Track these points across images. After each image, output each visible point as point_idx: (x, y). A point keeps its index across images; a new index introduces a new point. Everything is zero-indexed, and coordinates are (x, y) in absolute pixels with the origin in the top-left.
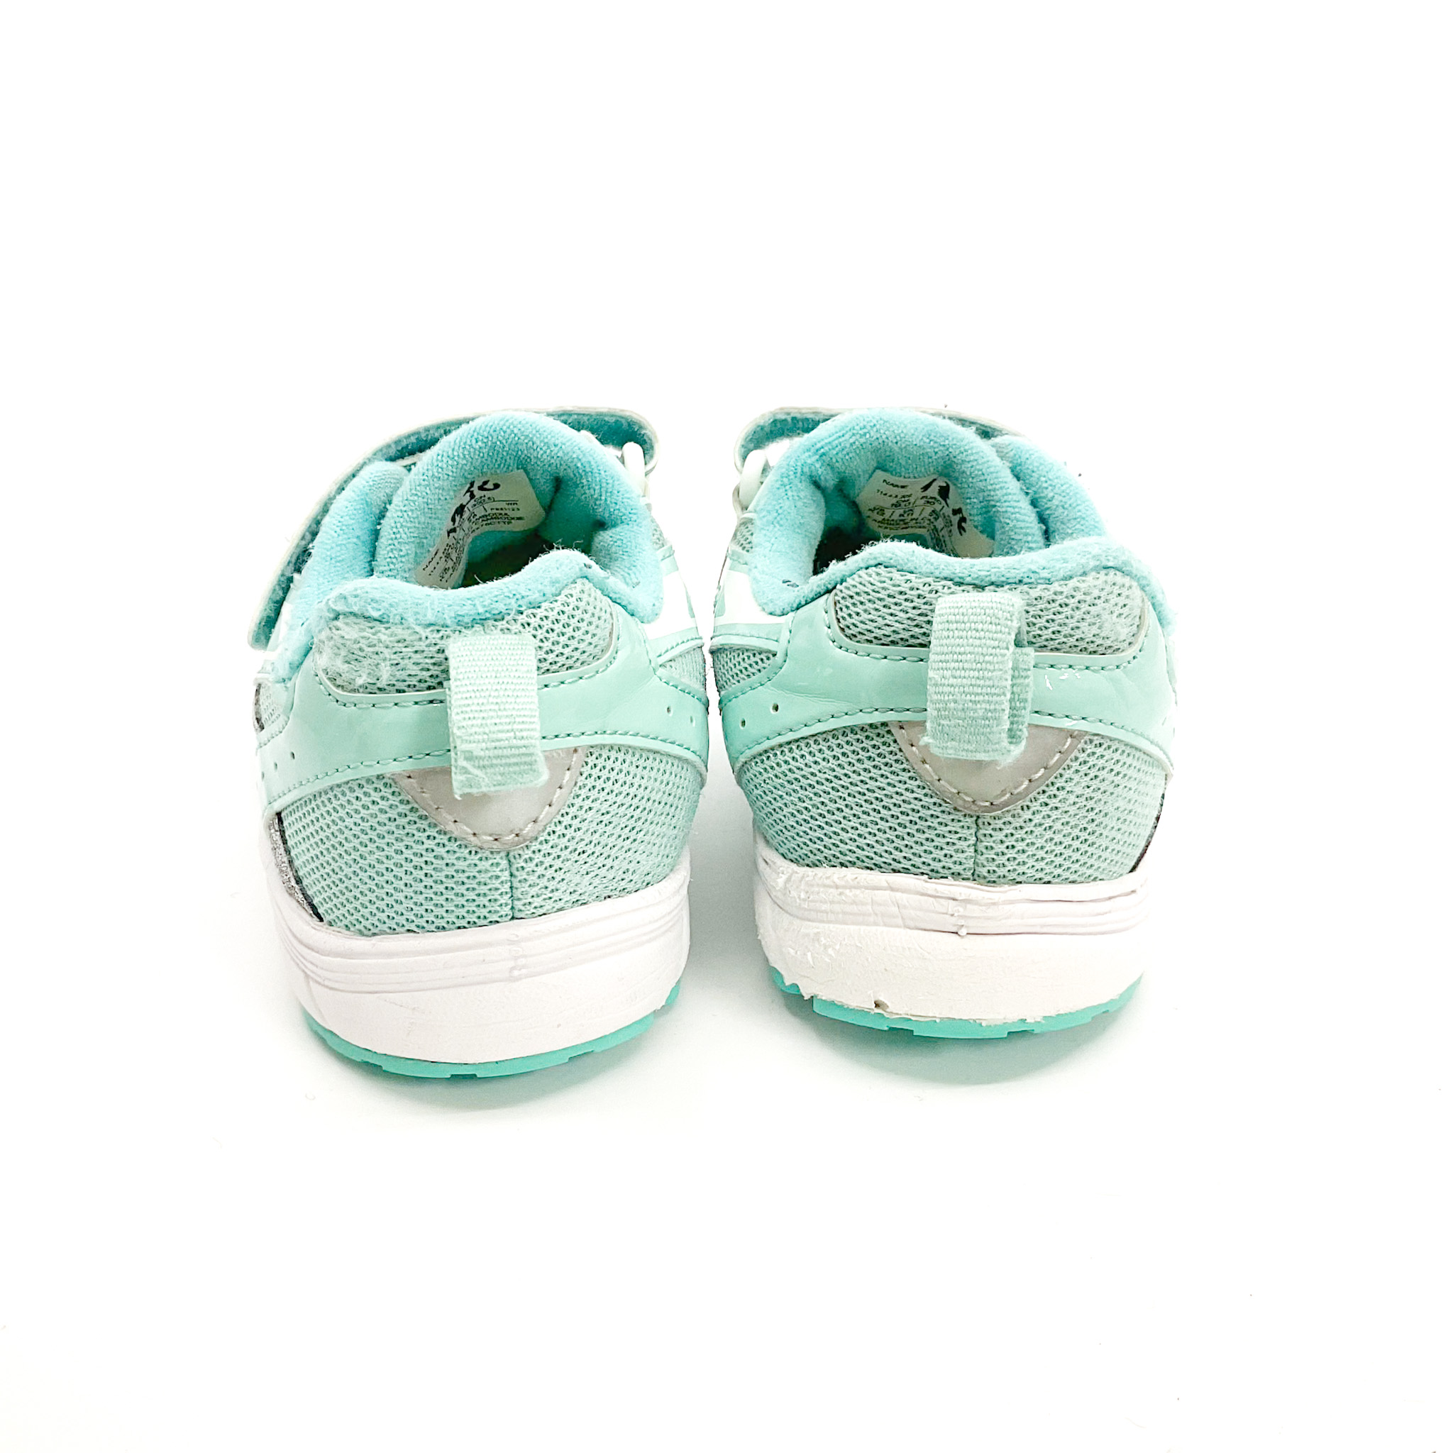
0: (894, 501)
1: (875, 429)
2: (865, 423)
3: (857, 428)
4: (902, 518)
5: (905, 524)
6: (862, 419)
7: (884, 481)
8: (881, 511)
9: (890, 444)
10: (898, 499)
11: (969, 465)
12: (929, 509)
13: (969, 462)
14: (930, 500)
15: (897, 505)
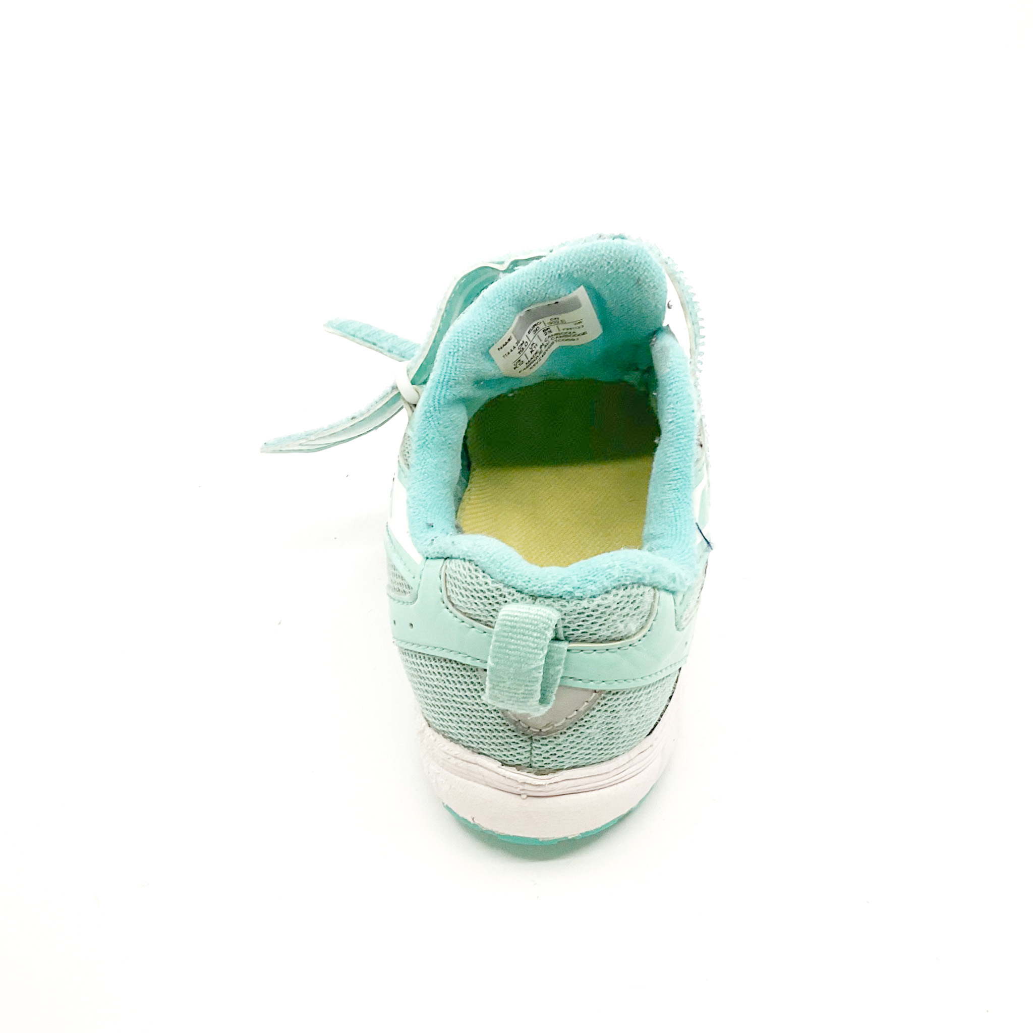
0: (516, 351)
1: (461, 342)
2: (453, 344)
3: (451, 350)
4: (534, 353)
5: (540, 353)
6: (449, 344)
7: (499, 349)
8: (519, 361)
9: (476, 338)
10: (517, 347)
11: (524, 287)
12: (541, 334)
13: (521, 287)
14: (535, 329)
15: (521, 350)
